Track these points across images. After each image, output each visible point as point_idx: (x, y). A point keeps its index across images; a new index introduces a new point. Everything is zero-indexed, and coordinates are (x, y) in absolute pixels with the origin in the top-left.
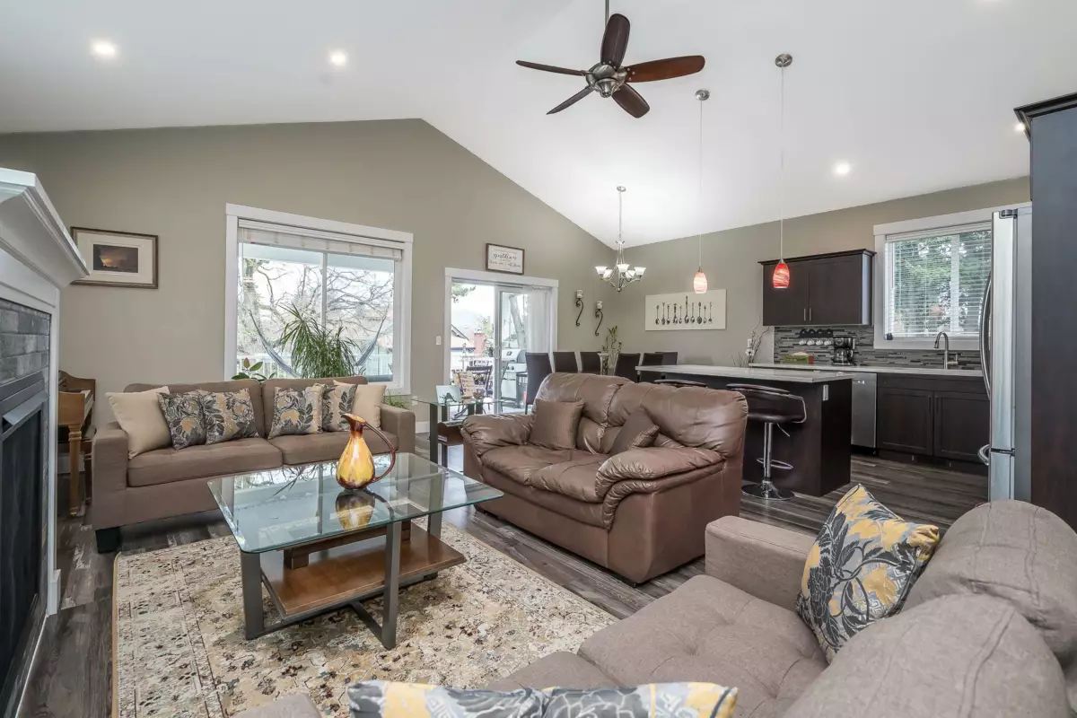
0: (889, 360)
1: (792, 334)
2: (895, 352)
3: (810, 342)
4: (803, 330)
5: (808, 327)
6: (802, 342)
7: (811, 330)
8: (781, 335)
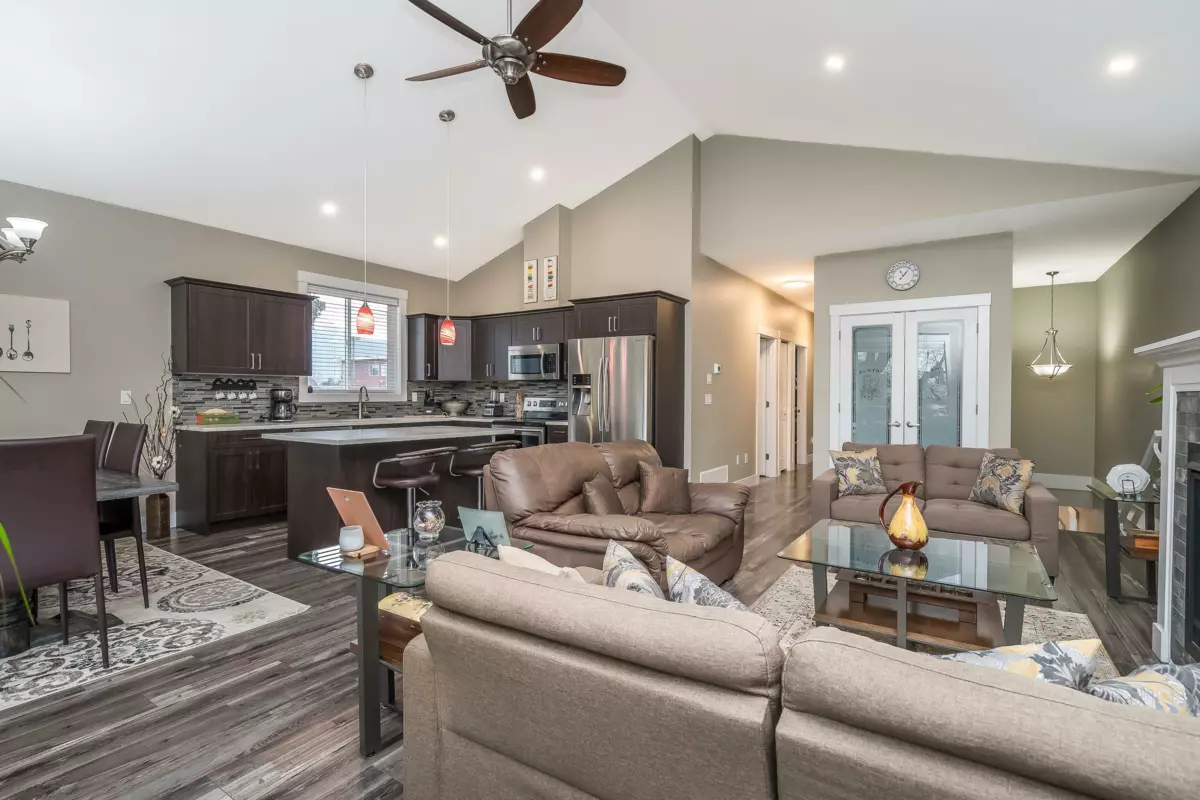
0: (312, 414)
1: (202, 385)
2: (319, 405)
3: (231, 396)
4: (219, 380)
5: (225, 376)
6: (220, 395)
7: (229, 380)
8: (182, 385)
